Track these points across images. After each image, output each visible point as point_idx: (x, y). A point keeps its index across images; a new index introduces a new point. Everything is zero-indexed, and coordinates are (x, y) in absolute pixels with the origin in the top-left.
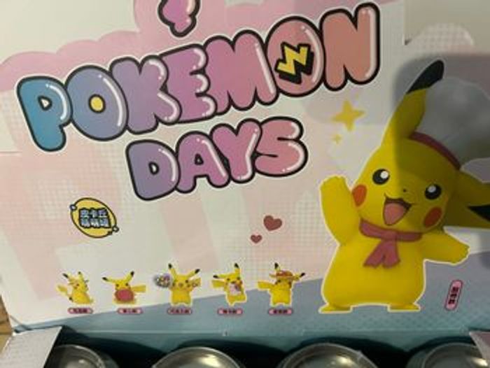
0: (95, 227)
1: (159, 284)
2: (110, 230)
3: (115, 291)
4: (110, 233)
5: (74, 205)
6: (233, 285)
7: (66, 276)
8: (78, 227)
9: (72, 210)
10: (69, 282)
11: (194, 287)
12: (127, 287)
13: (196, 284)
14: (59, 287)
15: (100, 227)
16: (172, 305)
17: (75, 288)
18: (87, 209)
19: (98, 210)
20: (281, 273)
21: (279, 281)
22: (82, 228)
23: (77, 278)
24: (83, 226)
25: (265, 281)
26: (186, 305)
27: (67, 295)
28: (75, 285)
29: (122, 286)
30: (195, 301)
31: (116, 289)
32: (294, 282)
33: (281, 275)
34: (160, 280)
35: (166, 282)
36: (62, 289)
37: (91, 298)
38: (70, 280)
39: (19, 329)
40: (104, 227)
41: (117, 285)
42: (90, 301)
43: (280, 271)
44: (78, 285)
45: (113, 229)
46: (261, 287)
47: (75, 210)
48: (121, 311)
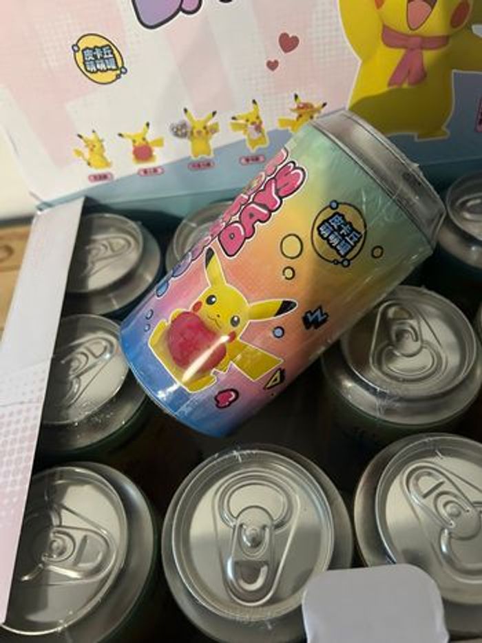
0: (103, 71)
1: (176, 134)
2: (118, 72)
3: (132, 148)
4: (118, 77)
5: (76, 45)
6: (253, 127)
7: (80, 136)
8: (84, 73)
9: (75, 51)
10: (84, 144)
11: (213, 133)
12: (144, 143)
13: (214, 130)
14: (76, 151)
15: (107, 70)
16: (193, 158)
17: (92, 150)
18: (90, 49)
19: (101, 48)
20: (301, 106)
21: (300, 116)
22: (88, 74)
23: (92, 137)
24: (89, 72)
25: (286, 117)
26: (207, 157)
27: (85, 159)
29: (139, 142)
30: (216, 151)
31: (134, 146)
32: (316, 115)
33: (302, 108)
34: (178, 129)
35: (184, 131)
36: (79, 153)
37: (109, 160)
38: (85, 141)
40: (111, 69)
41: (134, 141)
42: (108, 165)
43: (300, 103)
44: (94, 146)
45: (121, 71)
46: (282, 126)
47: (78, 51)
48: (142, 173)
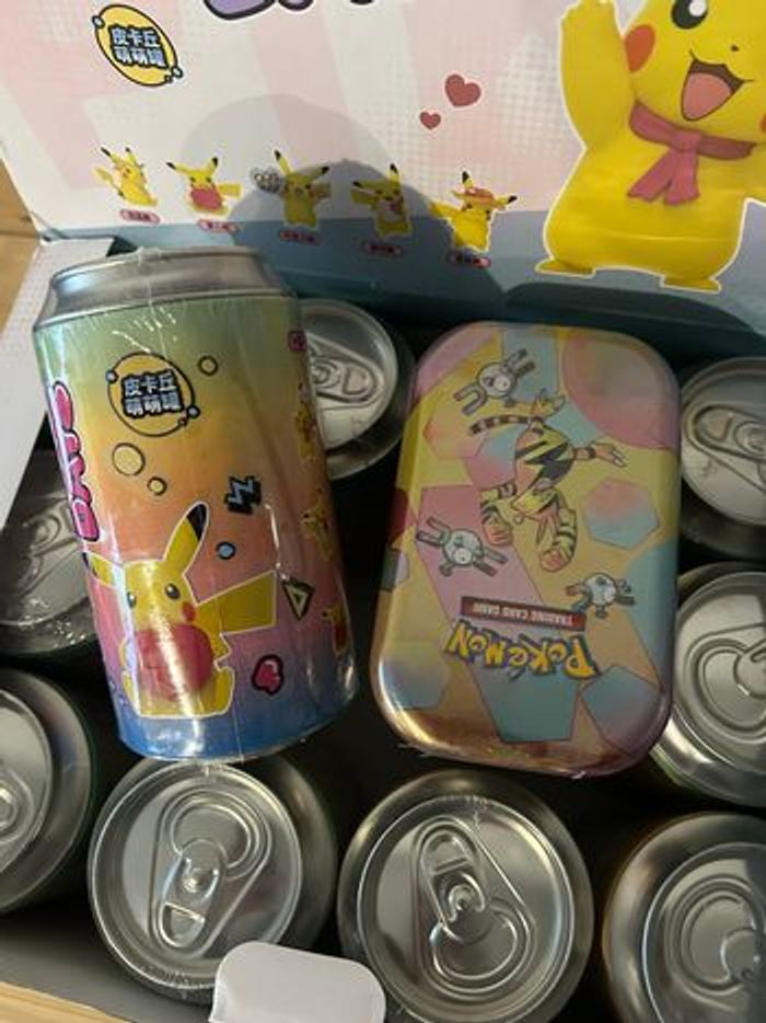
0: (142, 66)
1: (261, 185)
2: (168, 73)
3: (190, 189)
4: (168, 80)
5: (99, 17)
6: (388, 203)
7: (106, 153)
8: (111, 62)
9: (97, 27)
10: (113, 165)
11: (320, 198)
12: (208, 185)
13: (323, 194)
14: (100, 172)
15: (150, 66)
16: (286, 225)
17: (125, 175)
18: (122, 28)
19: (141, 31)
20: (472, 191)
21: (469, 206)
22: (119, 65)
23: (125, 157)
24: (120, 62)
27: (116, 187)
28: (124, 170)
29: (201, 182)
30: (324, 222)
31: (192, 186)
32: (495, 211)
33: (473, 195)
34: (263, 179)
35: (274, 183)
36: (106, 176)
37: (153, 196)
38: (115, 161)
39: (49, 235)
40: (156, 66)
41: (193, 179)
42: (152, 203)
43: (471, 187)
44: (128, 171)
45: (173, 73)
47: (103, 26)
48: (205, 226)
